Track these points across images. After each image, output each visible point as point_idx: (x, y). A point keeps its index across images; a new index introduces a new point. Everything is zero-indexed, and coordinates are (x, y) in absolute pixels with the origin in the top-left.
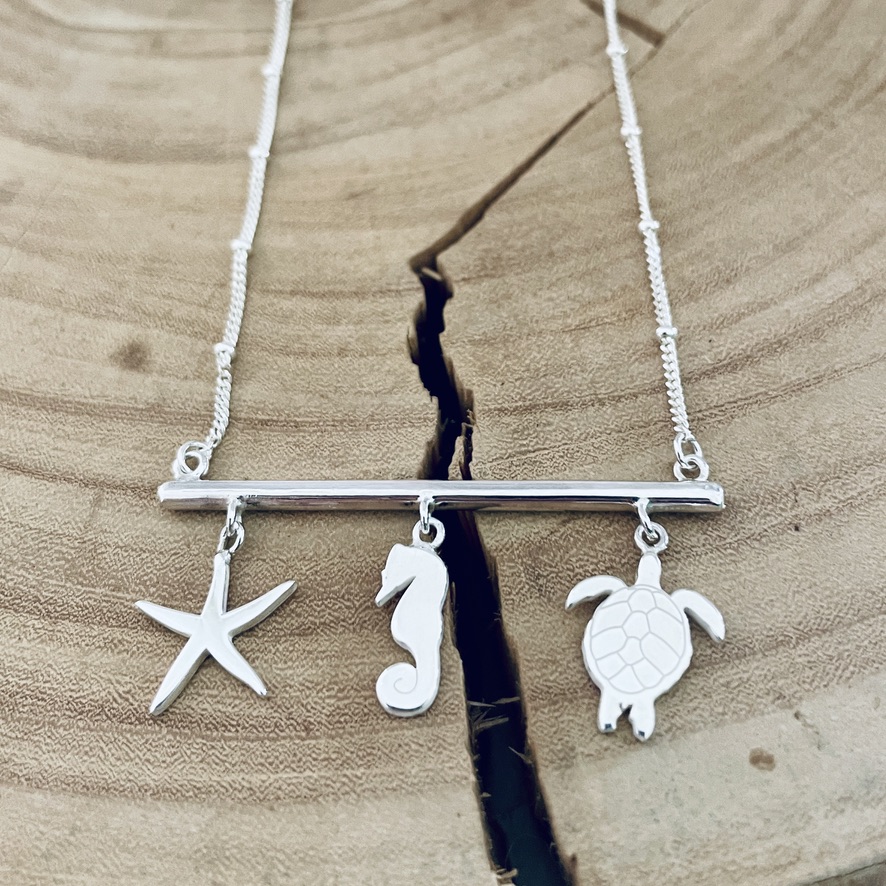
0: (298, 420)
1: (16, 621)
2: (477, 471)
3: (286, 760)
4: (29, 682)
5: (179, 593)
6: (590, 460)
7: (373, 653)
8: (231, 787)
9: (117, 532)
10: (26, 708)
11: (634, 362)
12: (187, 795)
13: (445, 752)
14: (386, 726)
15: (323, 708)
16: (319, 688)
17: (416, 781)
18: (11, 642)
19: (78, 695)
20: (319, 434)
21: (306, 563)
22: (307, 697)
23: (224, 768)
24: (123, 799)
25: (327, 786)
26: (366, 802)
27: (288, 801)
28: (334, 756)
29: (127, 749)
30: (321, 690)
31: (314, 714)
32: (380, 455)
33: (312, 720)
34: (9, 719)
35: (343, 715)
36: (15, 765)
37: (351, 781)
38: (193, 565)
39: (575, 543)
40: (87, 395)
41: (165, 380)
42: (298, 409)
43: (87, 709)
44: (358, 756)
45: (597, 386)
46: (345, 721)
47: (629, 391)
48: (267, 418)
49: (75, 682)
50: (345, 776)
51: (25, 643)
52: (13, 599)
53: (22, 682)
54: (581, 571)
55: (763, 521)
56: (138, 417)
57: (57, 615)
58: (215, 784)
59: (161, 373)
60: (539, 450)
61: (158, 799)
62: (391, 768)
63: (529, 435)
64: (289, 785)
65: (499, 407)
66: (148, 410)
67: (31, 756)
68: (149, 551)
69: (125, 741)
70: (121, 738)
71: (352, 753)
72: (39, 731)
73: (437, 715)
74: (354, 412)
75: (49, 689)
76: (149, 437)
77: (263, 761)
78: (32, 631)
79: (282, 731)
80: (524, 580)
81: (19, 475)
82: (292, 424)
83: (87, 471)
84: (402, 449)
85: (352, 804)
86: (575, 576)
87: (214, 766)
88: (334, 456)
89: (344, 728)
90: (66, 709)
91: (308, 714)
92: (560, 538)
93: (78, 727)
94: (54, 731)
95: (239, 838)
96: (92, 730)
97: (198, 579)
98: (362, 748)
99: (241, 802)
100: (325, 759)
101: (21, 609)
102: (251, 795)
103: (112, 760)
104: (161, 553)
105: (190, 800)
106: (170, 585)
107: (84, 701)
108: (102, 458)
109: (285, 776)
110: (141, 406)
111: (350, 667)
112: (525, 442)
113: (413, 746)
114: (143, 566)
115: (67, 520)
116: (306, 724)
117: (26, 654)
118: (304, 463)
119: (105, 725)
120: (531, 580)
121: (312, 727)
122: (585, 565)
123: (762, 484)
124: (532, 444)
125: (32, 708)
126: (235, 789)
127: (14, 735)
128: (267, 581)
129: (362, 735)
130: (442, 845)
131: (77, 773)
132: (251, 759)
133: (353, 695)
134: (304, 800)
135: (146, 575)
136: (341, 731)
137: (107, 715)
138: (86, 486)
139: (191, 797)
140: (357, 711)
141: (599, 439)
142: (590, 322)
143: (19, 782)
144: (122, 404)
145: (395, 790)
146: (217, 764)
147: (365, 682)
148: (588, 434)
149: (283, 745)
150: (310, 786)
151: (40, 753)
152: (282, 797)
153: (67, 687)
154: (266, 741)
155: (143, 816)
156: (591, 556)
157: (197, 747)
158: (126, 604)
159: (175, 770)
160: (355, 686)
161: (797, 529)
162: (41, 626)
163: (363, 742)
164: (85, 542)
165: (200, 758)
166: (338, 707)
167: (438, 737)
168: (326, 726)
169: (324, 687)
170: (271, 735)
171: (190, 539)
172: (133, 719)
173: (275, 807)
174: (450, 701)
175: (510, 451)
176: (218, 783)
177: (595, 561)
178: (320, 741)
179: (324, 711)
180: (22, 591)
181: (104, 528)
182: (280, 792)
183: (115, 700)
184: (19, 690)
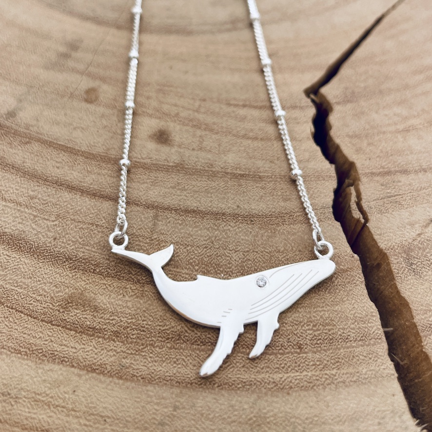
0: (260, 174)
1: (119, 285)
3: (291, 365)
4: (134, 321)
5: (212, 270)
7: (328, 305)
8: (263, 381)
9: (170, 234)
10: (134, 336)
12: (239, 386)
13: (379, 360)
14: (344, 346)
15: (307, 336)
16: (302, 324)
17: (366, 377)
18: (119, 297)
19: (164, 328)
20: (273, 182)
21: (281, 254)
22: (296, 330)
23: (256, 370)
24: (201, 389)
25: (317, 380)
26: (341, 389)
27: (297, 389)
28: (318, 363)
29: (198, 360)
30: (303, 325)
31: (302, 339)
33: (302, 343)
34: (126, 343)
35: (318, 340)
36: (134, 369)
37: (330, 377)
38: (217, 254)
40: (140, 157)
41: (182, 150)
42: (259, 168)
43: (170, 336)
44: (331, 363)
46: (320, 343)
48: (243, 173)
49: (160, 320)
50: (326, 374)
51: (127, 298)
52: (116, 272)
53: (129, 321)
56: (170, 170)
57: (144, 281)
58: (253, 380)
59: (179, 146)
61: (222, 389)
62: (351, 370)
64: (296, 380)
66: (176, 167)
67: (142, 364)
68: (191, 246)
69: (197, 355)
70: (193, 353)
71: (328, 361)
72: (145, 350)
73: (370, 340)
75: (146, 325)
76: (179, 182)
77: (278, 366)
78: (130, 291)
79: (286, 349)
81: (108, 201)
82: (257, 177)
83: (147, 200)
84: (321, 192)
85: (333, 390)
87: (251, 369)
89: (320, 347)
90: (159, 337)
91: (299, 339)
93: (167, 347)
94: (153, 349)
95: (272, 411)
96: (176, 349)
97: (222, 262)
98: (333, 358)
99: (270, 390)
100: (313, 365)
101: (122, 278)
102: (275, 386)
103: (191, 366)
104: (198, 246)
105: (241, 389)
106: (206, 265)
107: (168, 332)
108: (154, 192)
109: (293, 375)
110: (171, 164)
111: (317, 313)
113: (361, 357)
114: (188, 254)
115: (140, 227)
116: (298, 345)
117: (129, 304)
118: (268, 198)
119: (183, 346)
121: (302, 347)
125: (138, 336)
126: (266, 383)
127: (130, 352)
128: (261, 264)
129: (331, 351)
130: (388, 412)
131: (171, 374)
132: (271, 365)
133: (322, 328)
134: (306, 389)
135: (192, 259)
136: (319, 349)
137: (183, 340)
138: (148, 208)
139: (241, 387)
140: (326, 338)
142: (409, 128)
143: (138, 379)
144: (160, 163)
145: (355, 382)
146: (252, 368)
147: (327, 321)
149: (288, 357)
150: (308, 380)
151: (147, 362)
152: (293, 387)
153: (157, 324)
154: (278, 355)
155: (215, 399)
157: (239, 358)
158: (183, 275)
159: (229, 372)
160: (322, 324)
162: (135, 288)
163: (332, 355)
164: (152, 240)
165: (242, 365)
166: (315, 335)
167: (374, 352)
168: (310, 346)
169: (305, 324)
170: (280, 351)
171: (213, 239)
172: (199, 343)
173: (290, 392)
174: (376, 332)
176: (255, 379)
178: (308, 355)
179: (307, 337)
180: (121, 268)
181: (162, 232)
182: (291, 384)
183: (186, 331)
184: (129, 325)
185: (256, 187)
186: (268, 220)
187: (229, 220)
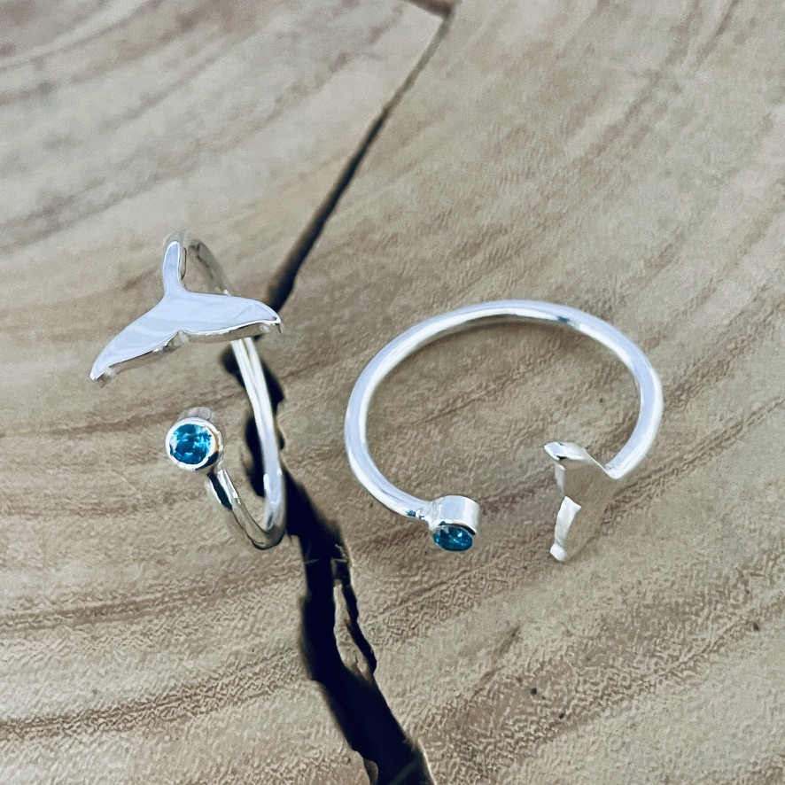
0: (138, 599)
2: (370, 628)
6: (499, 587)
11: (518, 447)
20: (167, 613)
32: (248, 628)
39: (507, 699)
42: (134, 584)
45: (484, 486)
47: (521, 486)
54: (522, 735)
55: (716, 626)
60: (435, 585)
63: (419, 568)
65: (374, 537)
74: (202, 575)
80: (458, 760)
82: (132, 607)
84: (272, 616)
86: (517, 743)
88: (192, 641)
92: (488, 696)
112: (416, 579)
118: (159, 656)
120: (466, 760)
122: (526, 726)
123: (703, 578)
124: (426, 579)
141: (503, 557)
142: (454, 402)
148: (488, 552)
156: (530, 714)
161: (757, 628)
175: (401, 594)
177: (534, 718)
185: (133, 633)
186: (162, 712)
187: (79, 730)
